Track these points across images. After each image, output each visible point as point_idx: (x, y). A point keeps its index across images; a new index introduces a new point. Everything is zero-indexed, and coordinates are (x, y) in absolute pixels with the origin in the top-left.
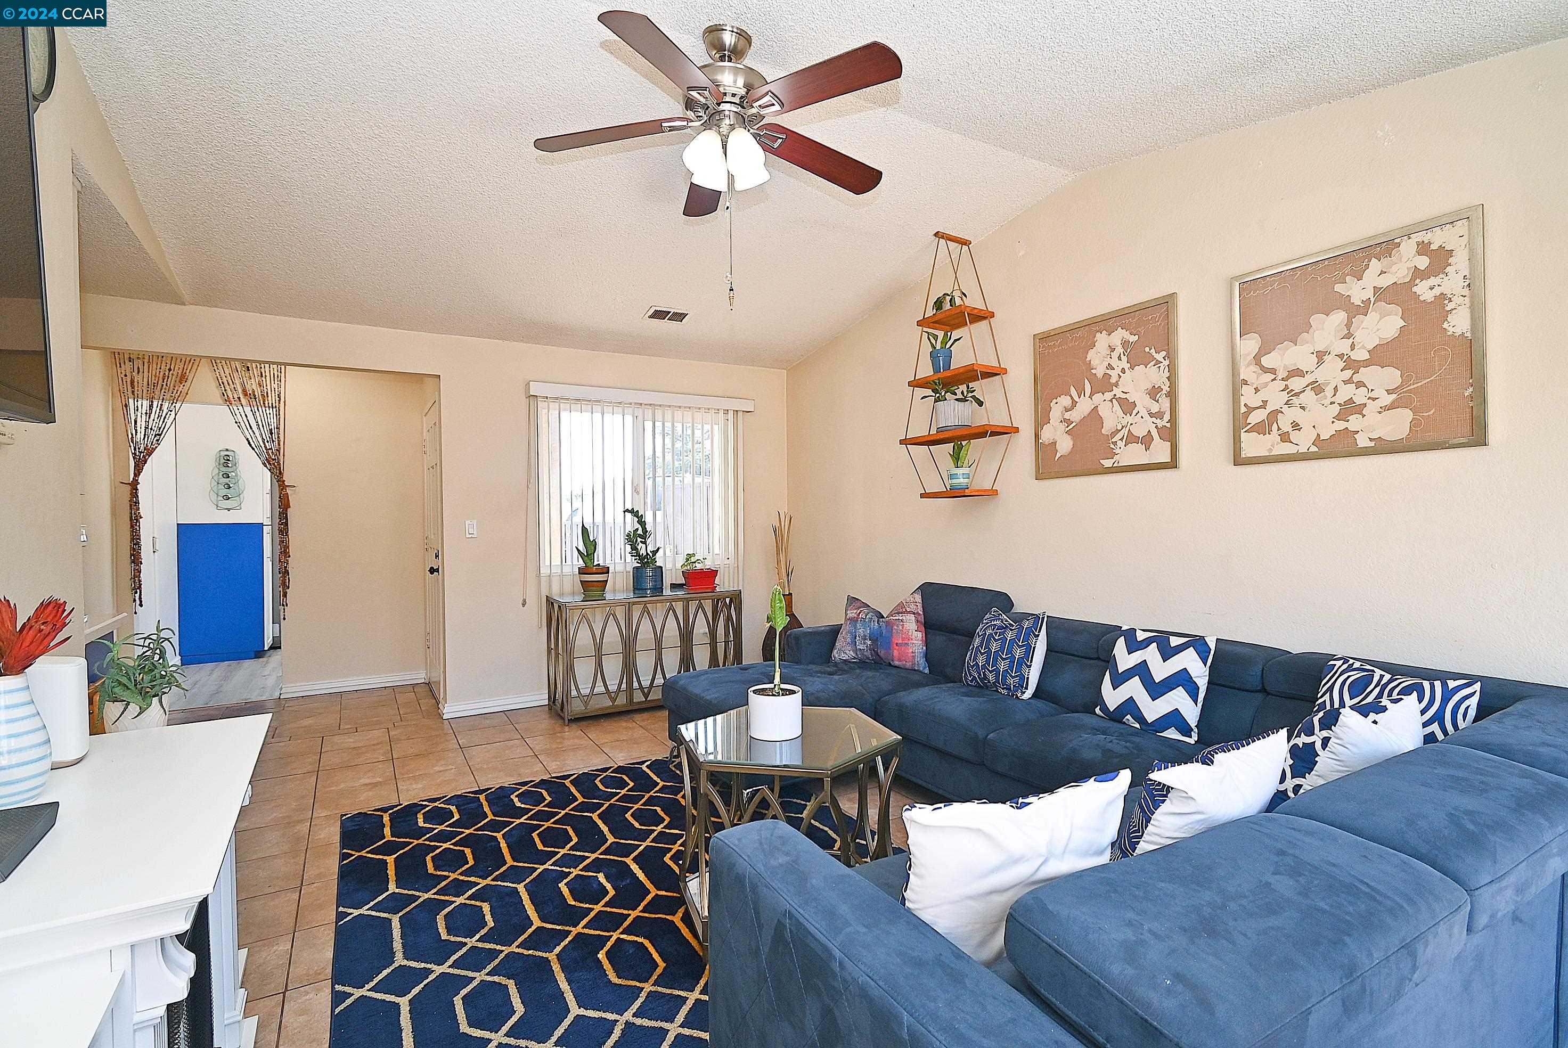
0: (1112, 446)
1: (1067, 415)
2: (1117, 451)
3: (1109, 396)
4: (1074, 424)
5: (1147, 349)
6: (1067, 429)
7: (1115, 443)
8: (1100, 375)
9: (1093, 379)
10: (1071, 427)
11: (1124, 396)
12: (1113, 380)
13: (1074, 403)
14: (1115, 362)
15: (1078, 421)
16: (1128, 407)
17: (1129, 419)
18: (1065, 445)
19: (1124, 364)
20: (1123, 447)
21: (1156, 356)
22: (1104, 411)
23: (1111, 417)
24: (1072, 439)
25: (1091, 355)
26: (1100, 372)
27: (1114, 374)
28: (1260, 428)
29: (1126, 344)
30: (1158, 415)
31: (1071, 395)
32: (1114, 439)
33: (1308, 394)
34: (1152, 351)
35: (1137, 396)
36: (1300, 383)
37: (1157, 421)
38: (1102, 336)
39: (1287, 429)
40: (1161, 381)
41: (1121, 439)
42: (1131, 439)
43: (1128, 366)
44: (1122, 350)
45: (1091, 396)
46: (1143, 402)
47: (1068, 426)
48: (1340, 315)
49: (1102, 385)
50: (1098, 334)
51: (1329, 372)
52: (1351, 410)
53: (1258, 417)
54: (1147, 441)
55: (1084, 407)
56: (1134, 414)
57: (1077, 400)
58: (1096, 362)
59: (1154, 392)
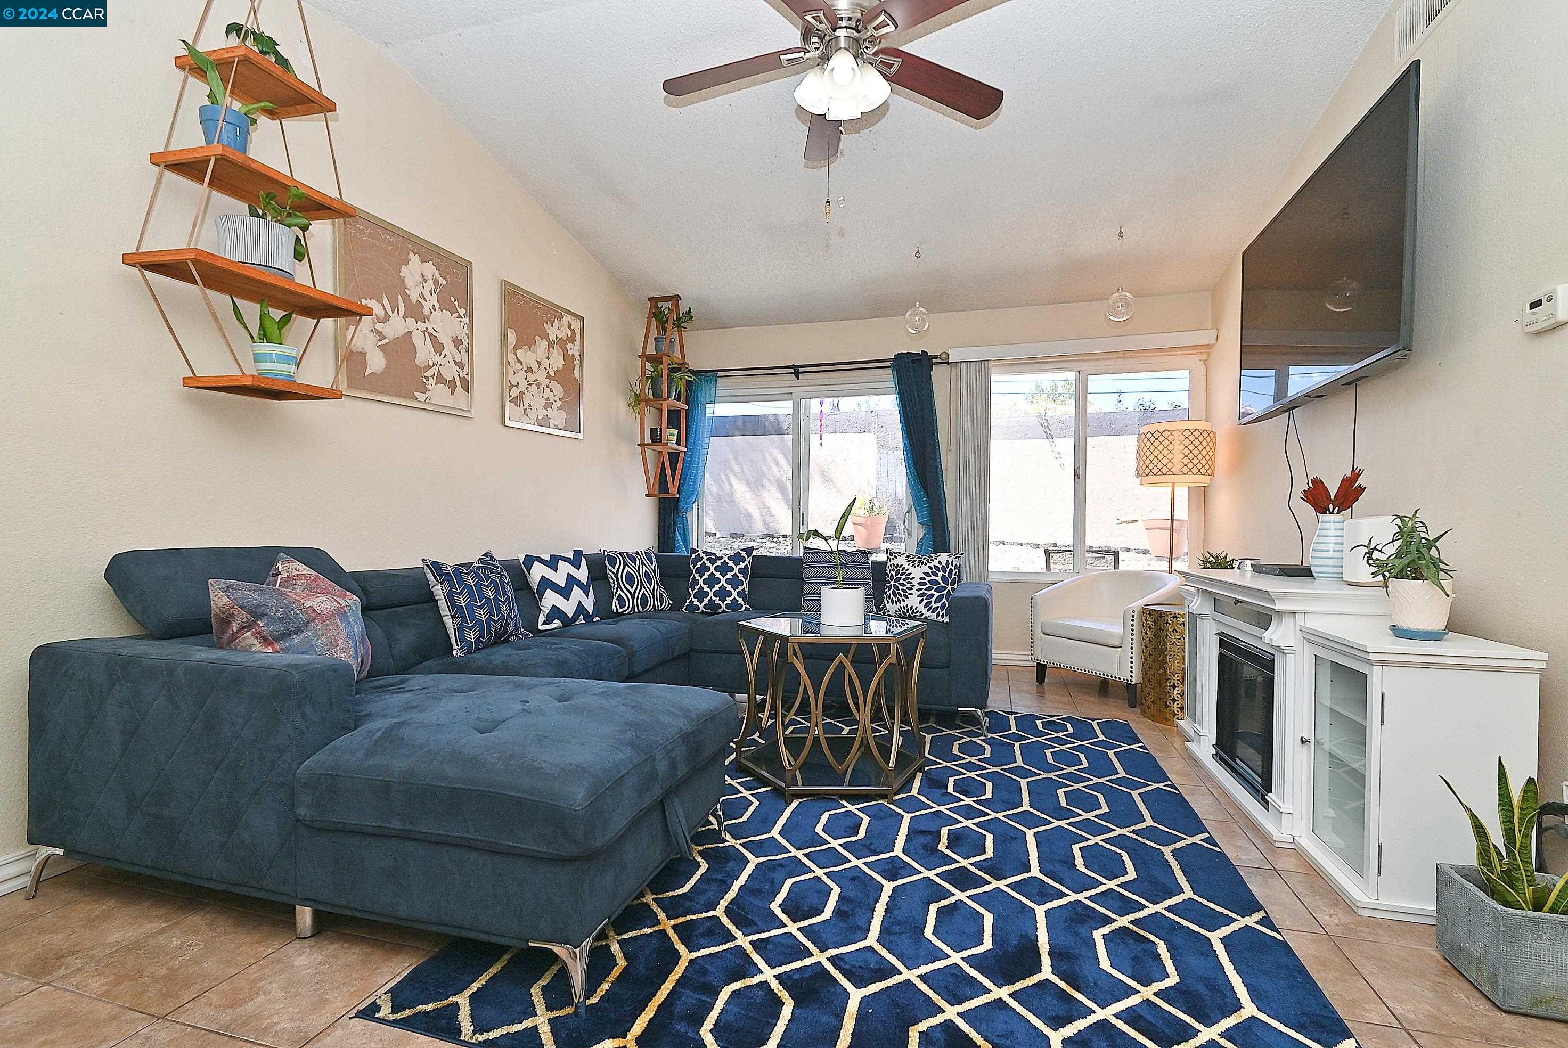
0: (425, 380)
1: (379, 326)
2: (429, 387)
3: (422, 326)
4: (386, 341)
5: (453, 300)
6: (380, 344)
7: (427, 379)
8: (414, 301)
9: (407, 298)
10: (384, 342)
11: (435, 334)
12: (426, 312)
13: (387, 316)
14: (427, 295)
15: (391, 339)
16: (439, 348)
17: (437, 358)
18: (376, 362)
19: (433, 300)
20: (434, 384)
21: (460, 310)
22: (418, 339)
23: (425, 352)
24: (385, 357)
25: (404, 271)
26: (414, 296)
27: (427, 306)
28: (516, 401)
29: (436, 282)
30: (460, 365)
31: (383, 305)
32: (426, 374)
33: (534, 386)
34: (456, 303)
35: (445, 339)
36: (531, 378)
37: (459, 370)
38: (414, 259)
39: (527, 406)
40: (462, 335)
41: (433, 376)
42: (440, 380)
43: (437, 305)
44: (433, 287)
45: (405, 318)
46: (449, 347)
47: (380, 341)
48: (545, 344)
49: (415, 312)
50: (411, 254)
51: (541, 376)
52: (548, 405)
53: (515, 392)
54: (452, 385)
55: (397, 326)
56: (443, 355)
57: (391, 314)
58: (409, 282)
59: (457, 342)
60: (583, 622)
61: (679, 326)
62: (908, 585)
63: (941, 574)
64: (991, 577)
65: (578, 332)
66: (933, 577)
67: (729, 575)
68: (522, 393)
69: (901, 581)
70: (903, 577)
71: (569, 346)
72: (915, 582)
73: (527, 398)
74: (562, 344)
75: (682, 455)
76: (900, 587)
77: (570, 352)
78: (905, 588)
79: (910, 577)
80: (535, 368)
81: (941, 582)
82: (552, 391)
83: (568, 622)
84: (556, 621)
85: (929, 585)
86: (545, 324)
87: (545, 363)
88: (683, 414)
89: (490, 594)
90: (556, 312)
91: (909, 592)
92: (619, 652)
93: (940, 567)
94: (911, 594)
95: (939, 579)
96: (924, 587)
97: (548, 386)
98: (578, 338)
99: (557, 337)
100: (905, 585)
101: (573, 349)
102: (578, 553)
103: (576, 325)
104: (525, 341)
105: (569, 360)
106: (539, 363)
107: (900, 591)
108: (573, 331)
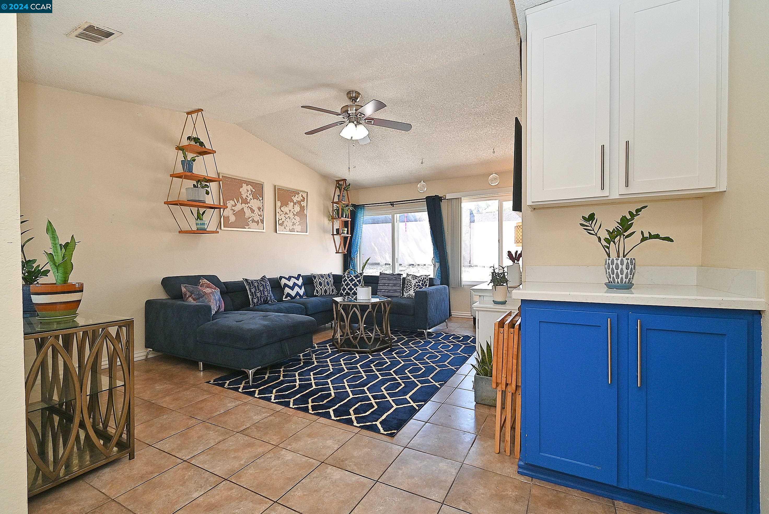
0: (248, 222)
1: (233, 208)
2: (250, 224)
3: (247, 205)
4: (236, 212)
5: (257, 195)
6: (233, 213)
9: (242, 198)
10: (235, 212)
11: (251, 207)
12: (248, 201)
13: (236, 205)
14: (249, 196)
15: (237, 211)
16: (253, 211)
17: (252, 215)
18: (232, 219)
19: (251, 197)
21: (259, 198)
22: (246, 209)
23: (248, 213)
24: (235, 217)
25: (241, 190)
26: (244, 197)
27: (249, 199)
28: (281, 225)
29: (252, 191)
30: (260, 216)
31: (234, 201)
32: (249, 220)
33: (288, 219)
34: (259, 196)
35: (255, 208)
36: (287, 216)
37: (260, 217)
38: (244, 185)
39: (285, 226)
40: (261, 206)
41: (251, 221)
42: (253, 221)
43: (252, 198)
44: (251, 193)
45: (241, 204)
46: (256, 210)
47: (233, 212)
48: (292, 203)
49: (245, 201)
50: (243, 184)
51: (291, 215)
52: (294, 224)
53: (281, 222)
54: (257, 222)
55: (239, 207)
56: (254, 213)
57: (237, 203)
58: (242, 193)
59: (259, 209)
60: (299, 298)
61: (346, 190)
62: (410, 286)
63: (421, 282)
64: (463, 283)
65: (306, 198)
66: (419, 284)
67: (353, 282)
68: (283, 222)
69: (409, 285)
70: (409, 283)
71: (302, 203)
72: (413, 285)
73: (285, 224)
74: (299, 202)
75: (349, 238)
76: (408, 287)
77: (303, 205)
78: (409, 287)
79: (411, 283)
80: (288, 212)
81: (421, 285)
82: (295, 219)
83: (292, 298)
84: (288, 297)
85: (417, 286)
86: (292, 197)
87: (292, 210)
88: (349, 222)
89: (261, 288)
90: (296, 192)
91: (411, 289)
92: (301, 307)
93: (421, 280)
94: (411, 290)
95: (420, 284)
96: (415, 287)
97: (294, 218)
98: (306, 200)
99: (297, 201)
100: (409, 286)
101: (304, 204)
102: (299, 275)
103: (305, 195)
104: (285, 204)
105: (302, 208)
106: (290, 211)
107: (408, 289)
108: (303, 198)
